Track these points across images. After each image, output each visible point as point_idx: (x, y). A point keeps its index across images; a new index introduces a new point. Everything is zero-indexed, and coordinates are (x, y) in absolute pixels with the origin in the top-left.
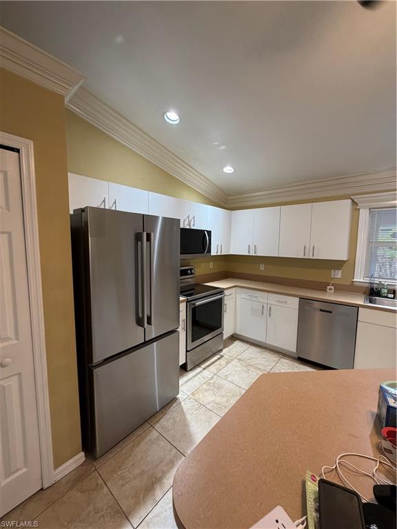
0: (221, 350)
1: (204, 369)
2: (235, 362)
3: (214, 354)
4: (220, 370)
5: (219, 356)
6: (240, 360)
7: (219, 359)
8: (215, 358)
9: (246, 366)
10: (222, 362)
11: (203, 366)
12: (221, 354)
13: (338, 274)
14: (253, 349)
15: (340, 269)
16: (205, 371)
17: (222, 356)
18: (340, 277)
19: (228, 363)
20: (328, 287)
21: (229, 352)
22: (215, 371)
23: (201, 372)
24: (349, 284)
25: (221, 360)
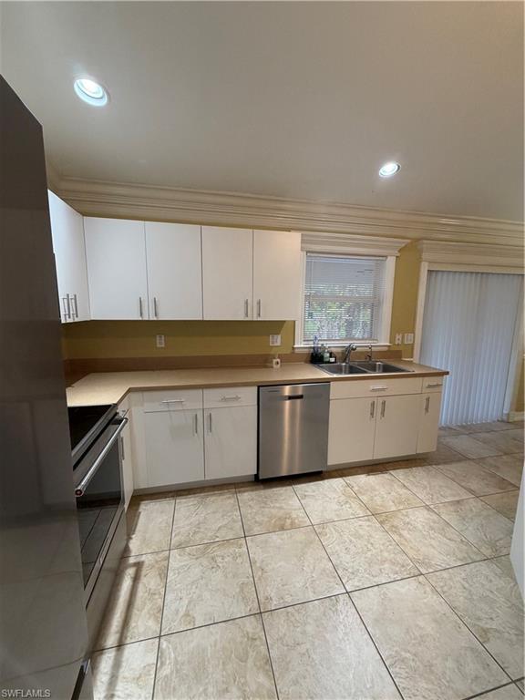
0: (126, 550)
1: (120, 645)
2: (176, 560)
3: (117, 575)
4: (162, 610)
5: (130, 572)
6: (180, 546)
7: (136, 579)
8: (126, 584)
9: (203, 554)
10: (149, 581)
11: (111, 640)
12: (132, 560)
13: (277, 341)
14: (185, 506)
15: (278, 334)
16: (129, 651)
17: (139, 565)
18: (279, 344)
19: (164, 574)
20: (275, 361)
21: (144, 540)
22: (153, 626)
23: (117, 665)
24: (289, 352)
25: (144, 580)
